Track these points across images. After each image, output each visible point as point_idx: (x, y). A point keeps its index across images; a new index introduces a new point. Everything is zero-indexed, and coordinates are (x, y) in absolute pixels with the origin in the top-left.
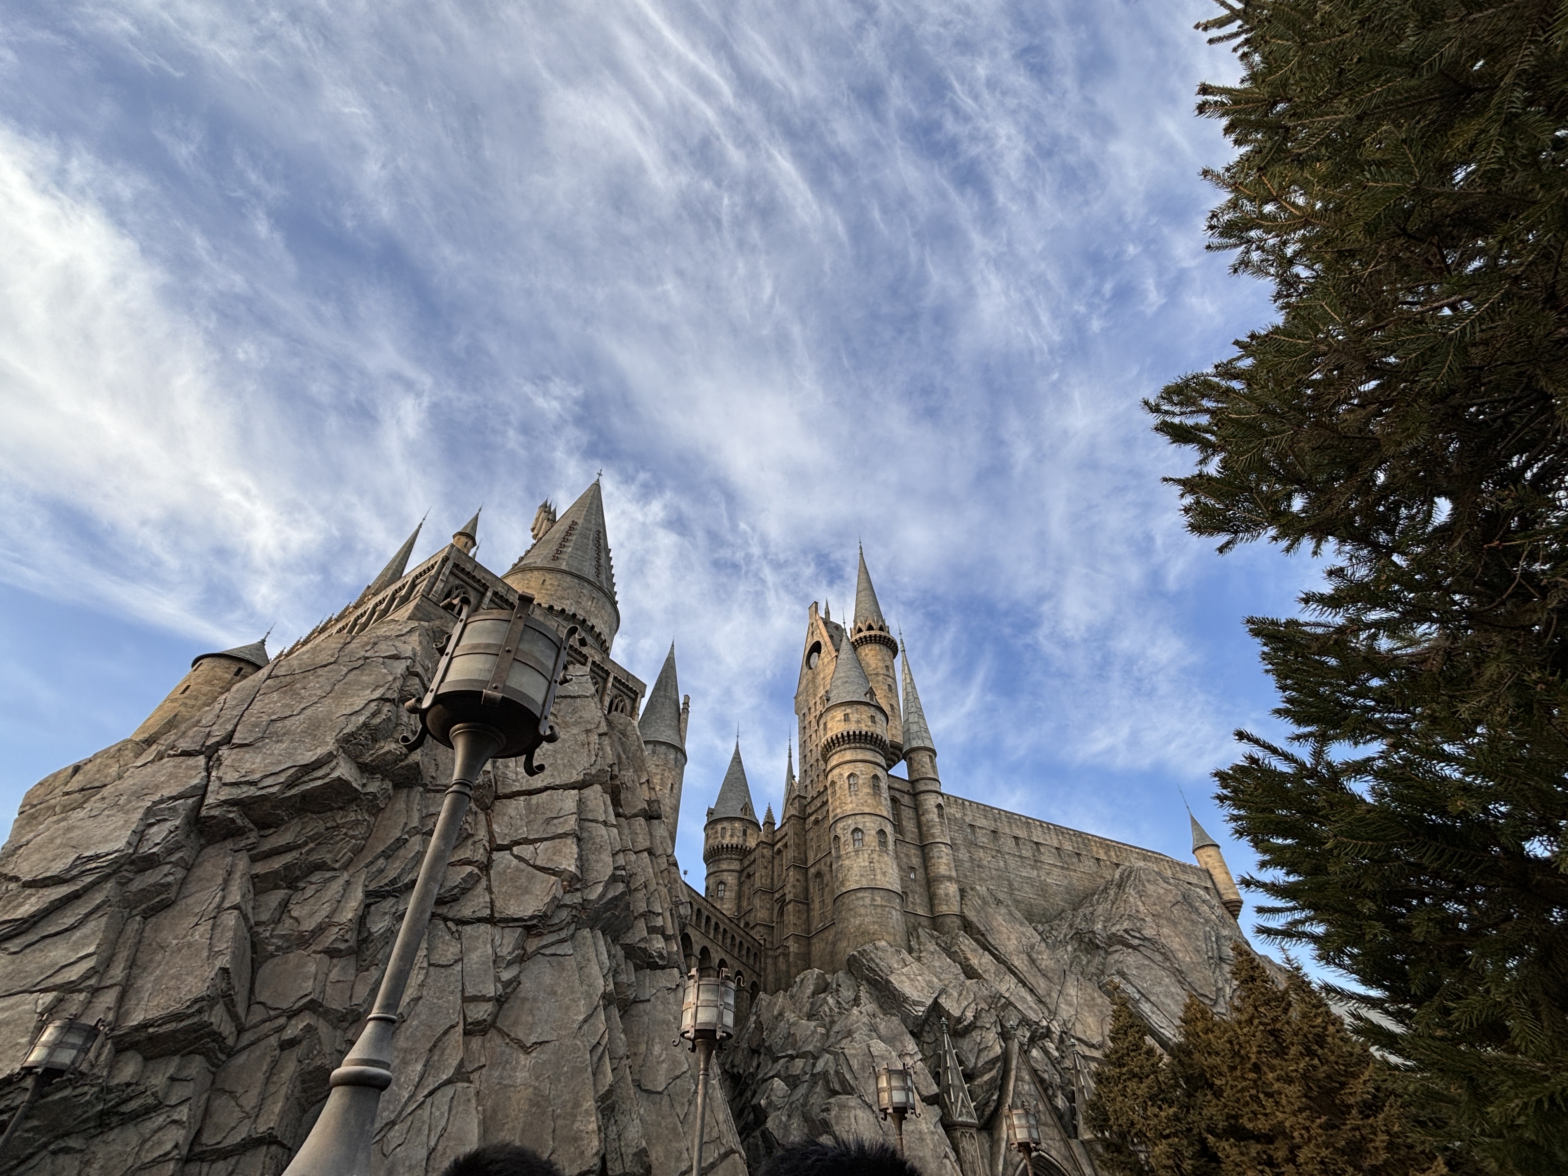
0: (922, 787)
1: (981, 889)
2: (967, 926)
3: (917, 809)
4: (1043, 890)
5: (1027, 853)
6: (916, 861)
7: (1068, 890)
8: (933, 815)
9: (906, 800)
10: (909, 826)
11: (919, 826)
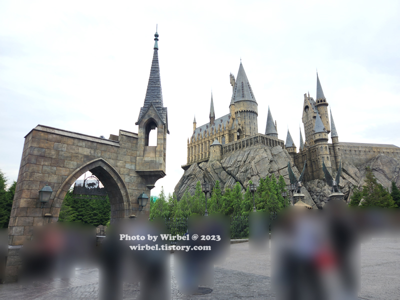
0: (335, 145)
1: (347, 163)
2: (344, 170)
3: (334, 149)
4: (360, 160)
5: (357, 153)
6: (334, 159)
7: (366, 159)
8: (337, 150)
9: (332, 148)
10: (332, 153)
11: (334, 152)
